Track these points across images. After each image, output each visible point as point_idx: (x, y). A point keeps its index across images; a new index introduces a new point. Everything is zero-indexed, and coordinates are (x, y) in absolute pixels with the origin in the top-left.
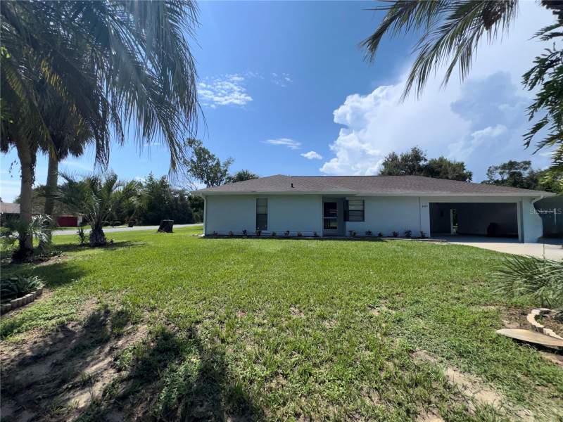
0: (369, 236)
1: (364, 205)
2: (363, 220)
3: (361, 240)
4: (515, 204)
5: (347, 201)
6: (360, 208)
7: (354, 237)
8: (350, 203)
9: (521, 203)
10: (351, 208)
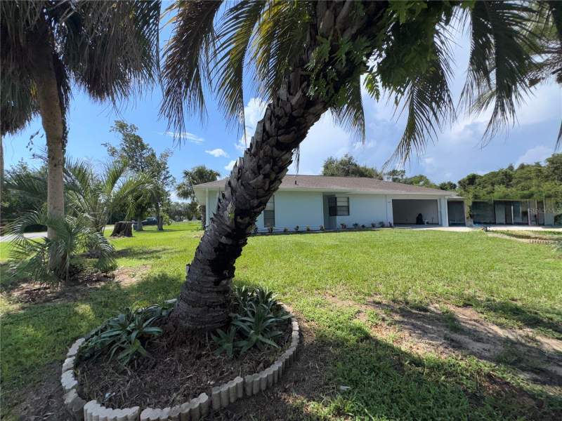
0: (357, 228)
1: (348, 202)
2: (349, 215)
3: (350, 231)
4: (436, 200)
5: (336, 198)
6: (346, 204)
7: (345, 228)
8: (338, 199)
9: (440, 200)
10: (339, 204)
